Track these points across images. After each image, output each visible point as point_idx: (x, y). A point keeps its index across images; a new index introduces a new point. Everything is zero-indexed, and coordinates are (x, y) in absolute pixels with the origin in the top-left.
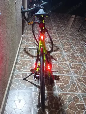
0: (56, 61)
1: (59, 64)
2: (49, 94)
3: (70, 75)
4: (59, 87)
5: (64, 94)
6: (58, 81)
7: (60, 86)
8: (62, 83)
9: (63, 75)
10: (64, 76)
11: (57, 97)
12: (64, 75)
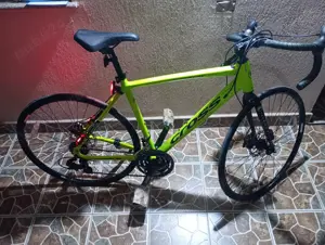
2: (91, 195)
4: (105, 222)
5: (85, 229)
6: (125, 221)
7: (109, 226)
8: (119, 232)
11: (80, 211)
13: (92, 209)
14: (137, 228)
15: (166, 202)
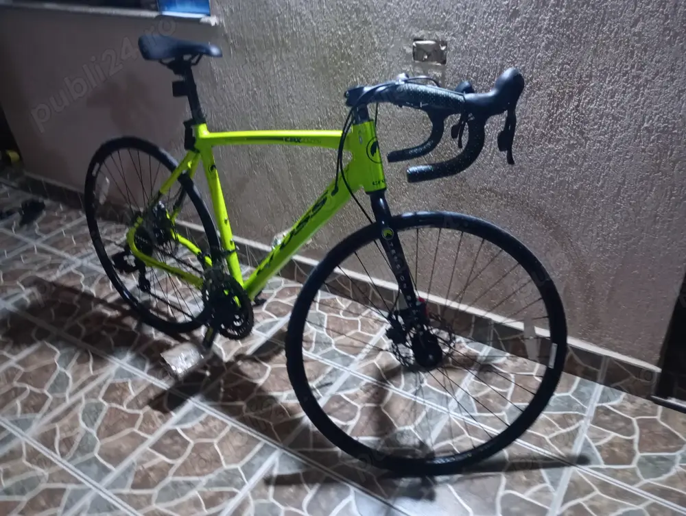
0: (268, 481)
1: (231, 479)
3: (116, 471)
4: (125, 383)
5: (93, 378)
7: (125, 390)
9: (152, 439)
10: (143, 440)
11: (112, 352)
12: (145, 447)
13: (129, 356)
14: (156, 413)
15: (235, 399)
